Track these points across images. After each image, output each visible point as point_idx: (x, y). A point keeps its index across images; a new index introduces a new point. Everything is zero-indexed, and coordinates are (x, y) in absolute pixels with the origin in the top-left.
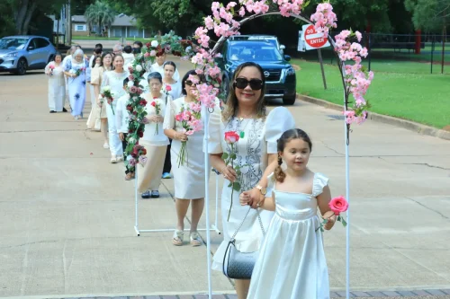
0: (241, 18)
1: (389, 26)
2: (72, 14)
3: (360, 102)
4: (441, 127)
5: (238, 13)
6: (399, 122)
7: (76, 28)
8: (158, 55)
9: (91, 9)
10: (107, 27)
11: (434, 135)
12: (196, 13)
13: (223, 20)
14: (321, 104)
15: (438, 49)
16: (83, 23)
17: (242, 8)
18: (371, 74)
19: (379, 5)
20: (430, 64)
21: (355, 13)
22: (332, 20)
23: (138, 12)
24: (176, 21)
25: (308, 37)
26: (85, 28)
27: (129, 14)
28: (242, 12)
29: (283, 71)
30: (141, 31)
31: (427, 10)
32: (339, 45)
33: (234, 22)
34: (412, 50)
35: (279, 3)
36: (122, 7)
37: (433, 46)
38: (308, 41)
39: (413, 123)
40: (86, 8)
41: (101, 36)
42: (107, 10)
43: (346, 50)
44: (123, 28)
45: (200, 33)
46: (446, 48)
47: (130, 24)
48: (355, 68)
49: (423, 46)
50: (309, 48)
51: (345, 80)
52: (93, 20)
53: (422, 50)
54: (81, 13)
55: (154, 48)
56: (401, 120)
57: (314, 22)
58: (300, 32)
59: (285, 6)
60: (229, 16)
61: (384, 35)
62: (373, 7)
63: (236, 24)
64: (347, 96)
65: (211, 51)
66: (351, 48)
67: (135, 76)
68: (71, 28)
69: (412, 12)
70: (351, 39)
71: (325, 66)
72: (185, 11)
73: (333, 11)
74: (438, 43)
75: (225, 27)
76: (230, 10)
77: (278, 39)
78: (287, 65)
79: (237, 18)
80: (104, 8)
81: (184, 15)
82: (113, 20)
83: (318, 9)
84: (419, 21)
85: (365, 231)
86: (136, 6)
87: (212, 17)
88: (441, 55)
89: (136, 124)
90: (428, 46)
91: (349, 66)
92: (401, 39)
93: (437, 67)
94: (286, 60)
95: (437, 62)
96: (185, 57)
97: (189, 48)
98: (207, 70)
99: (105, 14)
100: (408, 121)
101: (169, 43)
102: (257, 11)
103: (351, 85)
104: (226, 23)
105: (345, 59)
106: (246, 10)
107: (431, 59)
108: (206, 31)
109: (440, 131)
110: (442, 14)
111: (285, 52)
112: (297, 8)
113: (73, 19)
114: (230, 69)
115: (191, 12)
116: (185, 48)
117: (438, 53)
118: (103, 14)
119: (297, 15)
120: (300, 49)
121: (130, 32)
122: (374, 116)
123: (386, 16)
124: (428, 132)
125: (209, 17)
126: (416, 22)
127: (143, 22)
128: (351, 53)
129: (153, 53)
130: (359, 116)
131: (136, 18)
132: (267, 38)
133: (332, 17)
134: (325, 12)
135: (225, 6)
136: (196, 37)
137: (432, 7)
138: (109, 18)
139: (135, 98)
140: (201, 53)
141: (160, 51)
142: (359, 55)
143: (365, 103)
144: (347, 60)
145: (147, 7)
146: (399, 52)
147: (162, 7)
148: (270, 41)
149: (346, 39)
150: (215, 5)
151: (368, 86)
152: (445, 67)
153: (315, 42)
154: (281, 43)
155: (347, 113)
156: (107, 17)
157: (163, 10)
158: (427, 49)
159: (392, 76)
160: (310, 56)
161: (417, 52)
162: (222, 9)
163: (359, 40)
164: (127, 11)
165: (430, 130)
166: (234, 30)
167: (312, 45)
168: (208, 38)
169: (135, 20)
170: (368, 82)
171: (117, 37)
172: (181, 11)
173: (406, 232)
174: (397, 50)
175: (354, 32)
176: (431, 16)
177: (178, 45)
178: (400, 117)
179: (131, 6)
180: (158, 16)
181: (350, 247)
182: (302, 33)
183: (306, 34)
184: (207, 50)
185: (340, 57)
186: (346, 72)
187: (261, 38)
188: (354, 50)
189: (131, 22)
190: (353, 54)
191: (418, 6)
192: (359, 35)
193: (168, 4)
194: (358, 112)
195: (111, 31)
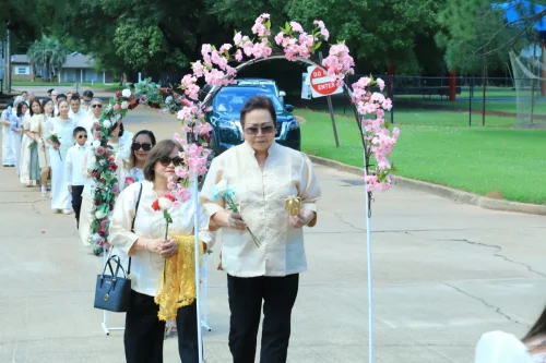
0: (238, 64)
1: (416, 66)
2: (12, 53)
3: (383, 165)
4: (483, 194)
5: (234, 57)
6: (430, 187)
7: (16, 70)
8: (131, 107)
9: (36, 47)
10: (56, 70)
11: (474, 203)
12: (172, 51)
13: (216, 66)
14: (332, 165)
15: (478, 94)
16: (26, 64)
17: (239, 51)
18: (396, 130)
19: (404, 39)
20: (468, 113)
21: (373, 50)
22: (348, 65)
23: (98, 49)
24: (145, 61)
25: (316, 81)
26: (28, 71)
27: (84, 53)
28: (238, 56)
29: (284, 125)
30: (100, 73)
31: (462, 45)
32: (357, 96)
33: (229, 67)
34: (445, 97)
35: (284, 45)
36: (76, 44)
37: (471, 91)
38: (315, 87)
39: (449, 189)
40: (29, 46)
41: (49, 81)
42: (57, 48)
43: (366, 101)
44: (78, 70)
45: (188, 82)
46: (487, 94)
47: (86, 66)
48: (376, 123)
49: (459, 91)
50: (316, 95)
51: (365, 138)
52: (38, 61)
53: (457, 96)
54: (23, 51)
55: (126, 99)
56: (433, 185)
57: (326, 68)
58: (304, 74)
59: (291, 48)
60: (223, 62)
61: (410, 78)
62: (395, 42)
63: (232, 71)
64: (367, 158)
65: (201, 104)
66: (371, 99)
67: (102, 134)
68: (11, 71)
69: (445, 49)
70: (372, 88)
71: (337, 117)
72: (158, 49)
73: (349, 54)
74: (477, 87)
75: (218, 75)
76: (224, 54)
77: (277, 84)
78: (289, 117)
79: (233, 63)
80: (53, 46)
81: (156, 54)
82: (64, 60)
83: (331, 52)
84: (453, 59)
85: (391, 325)
86: (94, 42)
87: (202, 61)
88: (481, 102)
89: (104, 194)
90: (465, 90)
91: (370, 120)
92: (430, 83)
93: (477, 118)
94: (289, 111)
95: (477, 111)
96: (165, 110)
97: (169, 98)
98: (197, 127)
99: (54, 52)
100: (441, 187)
101: (145, 93)
102: (257, 55)
103: (371, 144)
104: (220, 69)
105: (364, 113)
106: (244, 55)
107: (469, 107)
108: (195, 79)
109: (482, 199)
110: (482, 51)
111: (286, 100)
112: (306, 50)
113: (12, 60)
114: (217, 123)
115: (165, 50)
116: (164, 99)
117: (478, 99)
118: (51, 53)
119: (305, 59)
120: (304, 95)
121: (87, 75)
122: (400, 180)
123: (412, 54)
124: (467, 200)
125: (198, 62)
126: (449, 63)
127: (103, 62)
128: (372, 105)
129: (125, 104)
130: (383, 182)
131: (94, 57)
132: (263, 83)
133: (348, 61)
134: (340, 55)
135: (218, 49)
136: (182, 87)
137: (469, 42)
138: (60, 59)
139: (102, 162)
140: (189, 106)
141: (134, 102)
142: (381, 108)
143: (389, 167)
144: (368, 114)
145: (108, 43)
146: (429, 99)
147: (127, 43)
148: (267, 86)
149: (366, 88)
150: (206, 48)
151: (392, 146)
152: (487, 118)
153: (323, 87)
154: (280, 89)
155: (367, 178)
156: (56, 57)
157: (129, 48)
158: (465, 94)
159: (420, 129)
160: (317, 104)
161: (452, 98)
162: (215, 52)
163: (382, 89)
164: (82, 49)
165: (470, 198)
166: (229, 78)
167: (320, 92)
168: (198, 88)
169: (93, 60)
170: (393, 140)
171: (70, 82)
172: (153, 49)
173: (440, 325)
174: (427, 96)
175: (375, 79)
176: (468, 53)
177: (156, 95)
178: (433, 182)
179: (87, 41)
180: (123, 55)
181: (373, 345)
182: (307, 76)
183: (312, 77)
184: (196, 102)
185: (359, 110)
186: (366, 129)
187: (255, 82)
188: (375, 102)
189: (88, 63)
190: (374, 107)
191: (452, 41)
192: (381, 82)
193: (135, 40)
194: (382, 177)
195: (62, 74)
